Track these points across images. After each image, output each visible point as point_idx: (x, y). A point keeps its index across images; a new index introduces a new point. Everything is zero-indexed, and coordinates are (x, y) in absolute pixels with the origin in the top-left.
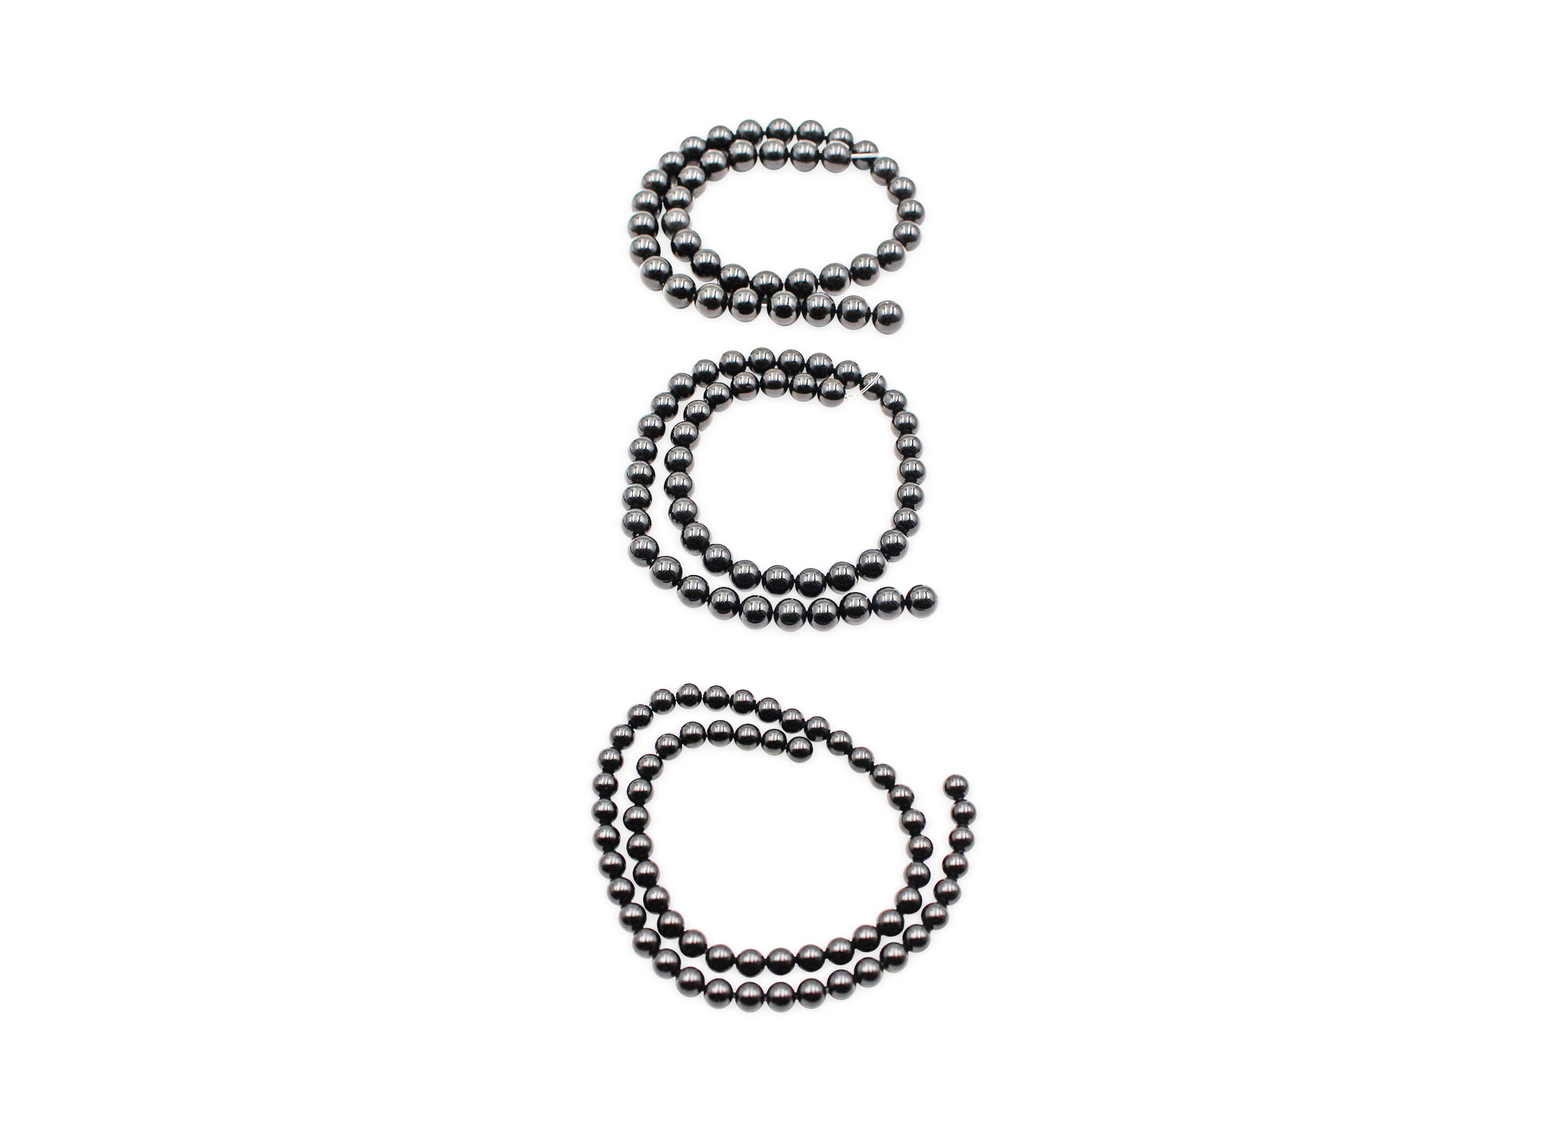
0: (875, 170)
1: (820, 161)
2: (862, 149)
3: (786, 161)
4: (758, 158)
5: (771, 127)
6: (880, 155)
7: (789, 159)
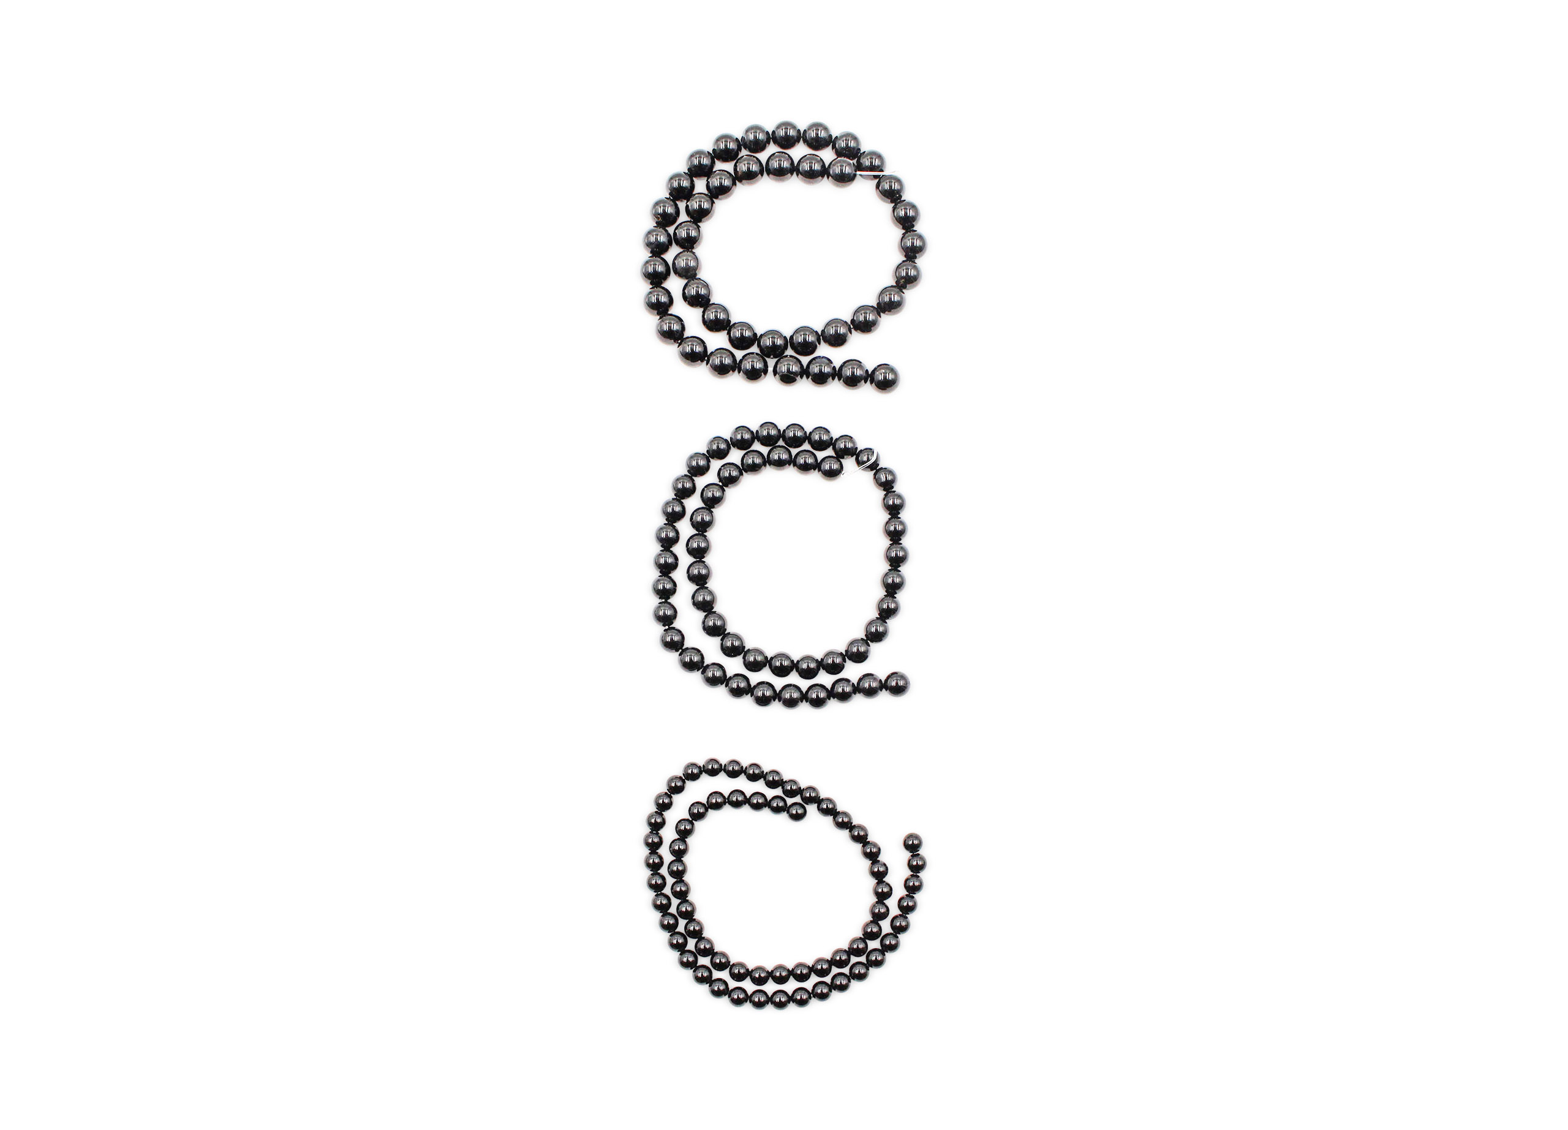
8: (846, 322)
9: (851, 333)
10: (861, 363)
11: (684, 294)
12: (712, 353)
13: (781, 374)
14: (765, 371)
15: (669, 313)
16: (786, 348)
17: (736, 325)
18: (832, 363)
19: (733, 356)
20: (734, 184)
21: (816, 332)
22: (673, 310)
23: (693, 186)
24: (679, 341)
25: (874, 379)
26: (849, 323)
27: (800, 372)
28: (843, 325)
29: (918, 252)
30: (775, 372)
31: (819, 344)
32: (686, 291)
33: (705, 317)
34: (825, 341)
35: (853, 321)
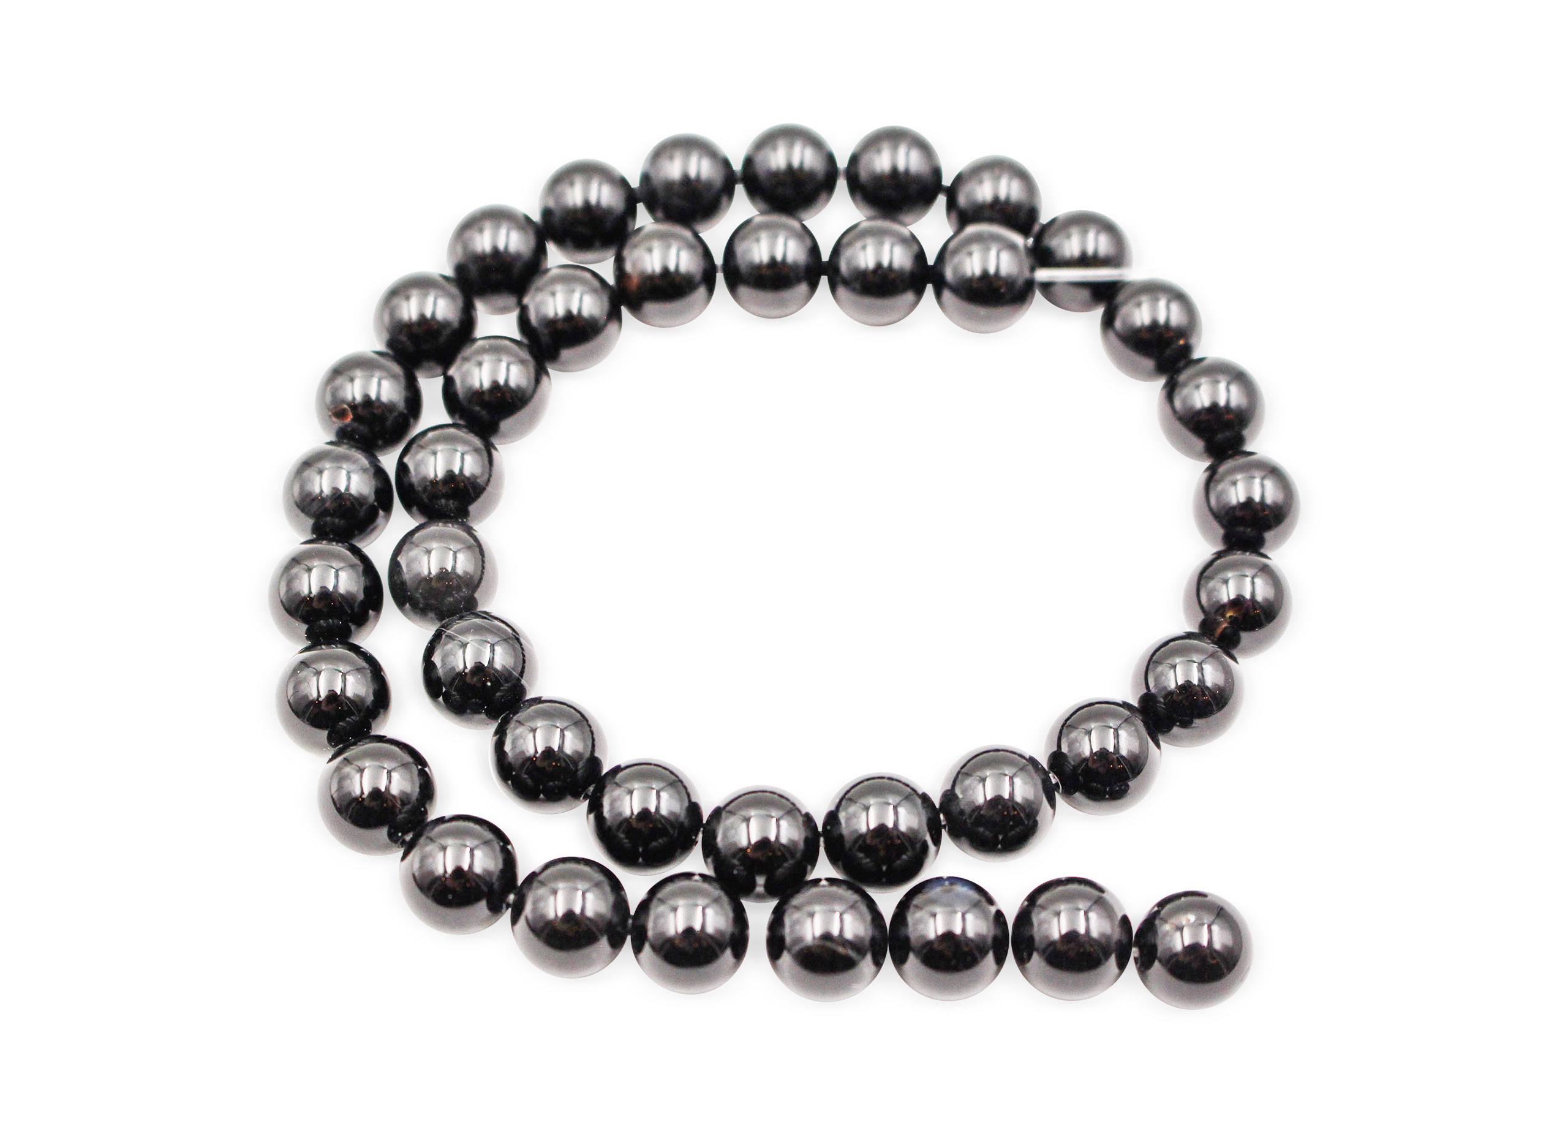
0: (1118, 324)
1: (929, 289)
2: (1070, 246)
3: (813, 286)
4: (720, 277)
5: (759, 159)
6: (1134, 273)
7: (824, 280)
8: (1032, 761)
9: (1053, 804)
10: (1101, 890)
11: (429, 666)
12: (532, 877)
13: (797, 948)
14: (738, 943)
15: (374, 733)
16: (811, 858)
17: (620, 775)
18: (990, 901)
19: (616, 886)
20: (614, 315)
21: (925, 799)
22: (391, 726)
23: (468, 322)
24: (408, 837)
25: (1154, 947)
26: (1044, 763)
27: (873, 939)
28: (1022, 769)
29: (1269, 527)
30: (776, 946)
31: (937, 842)
32: (437, 659)
33: (508, 748)
34: (955, 835)
35: (1057, 758)
